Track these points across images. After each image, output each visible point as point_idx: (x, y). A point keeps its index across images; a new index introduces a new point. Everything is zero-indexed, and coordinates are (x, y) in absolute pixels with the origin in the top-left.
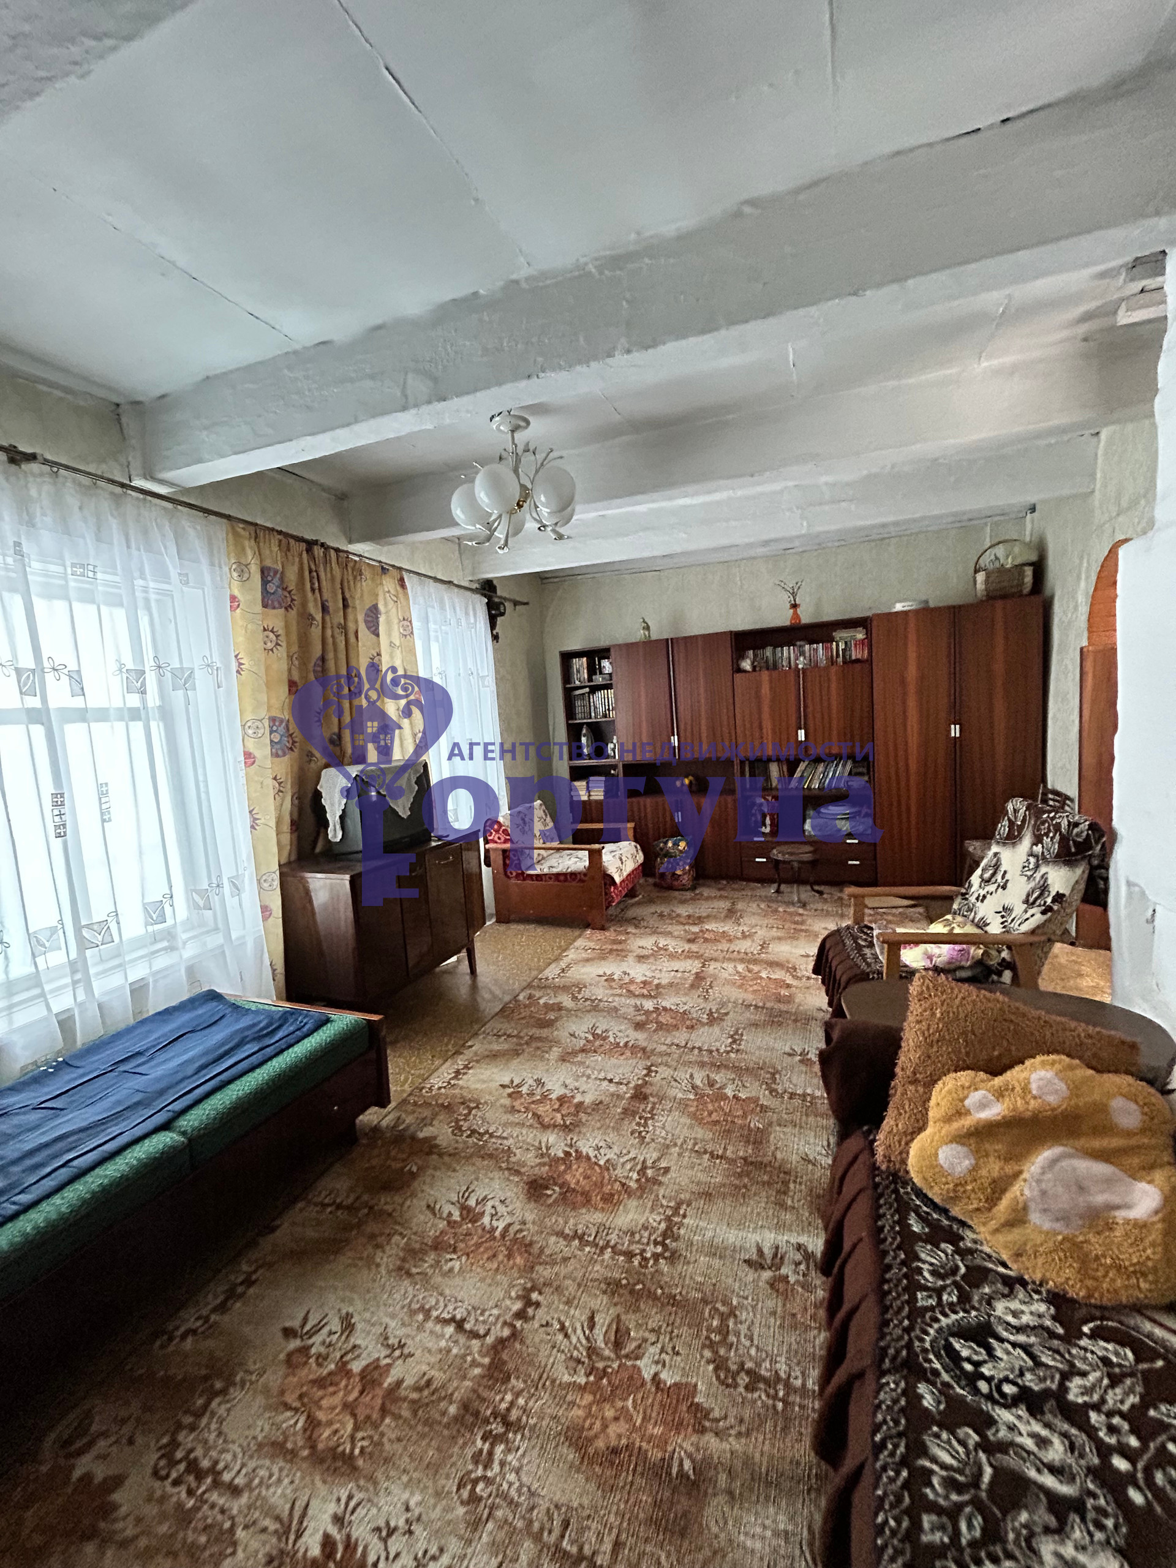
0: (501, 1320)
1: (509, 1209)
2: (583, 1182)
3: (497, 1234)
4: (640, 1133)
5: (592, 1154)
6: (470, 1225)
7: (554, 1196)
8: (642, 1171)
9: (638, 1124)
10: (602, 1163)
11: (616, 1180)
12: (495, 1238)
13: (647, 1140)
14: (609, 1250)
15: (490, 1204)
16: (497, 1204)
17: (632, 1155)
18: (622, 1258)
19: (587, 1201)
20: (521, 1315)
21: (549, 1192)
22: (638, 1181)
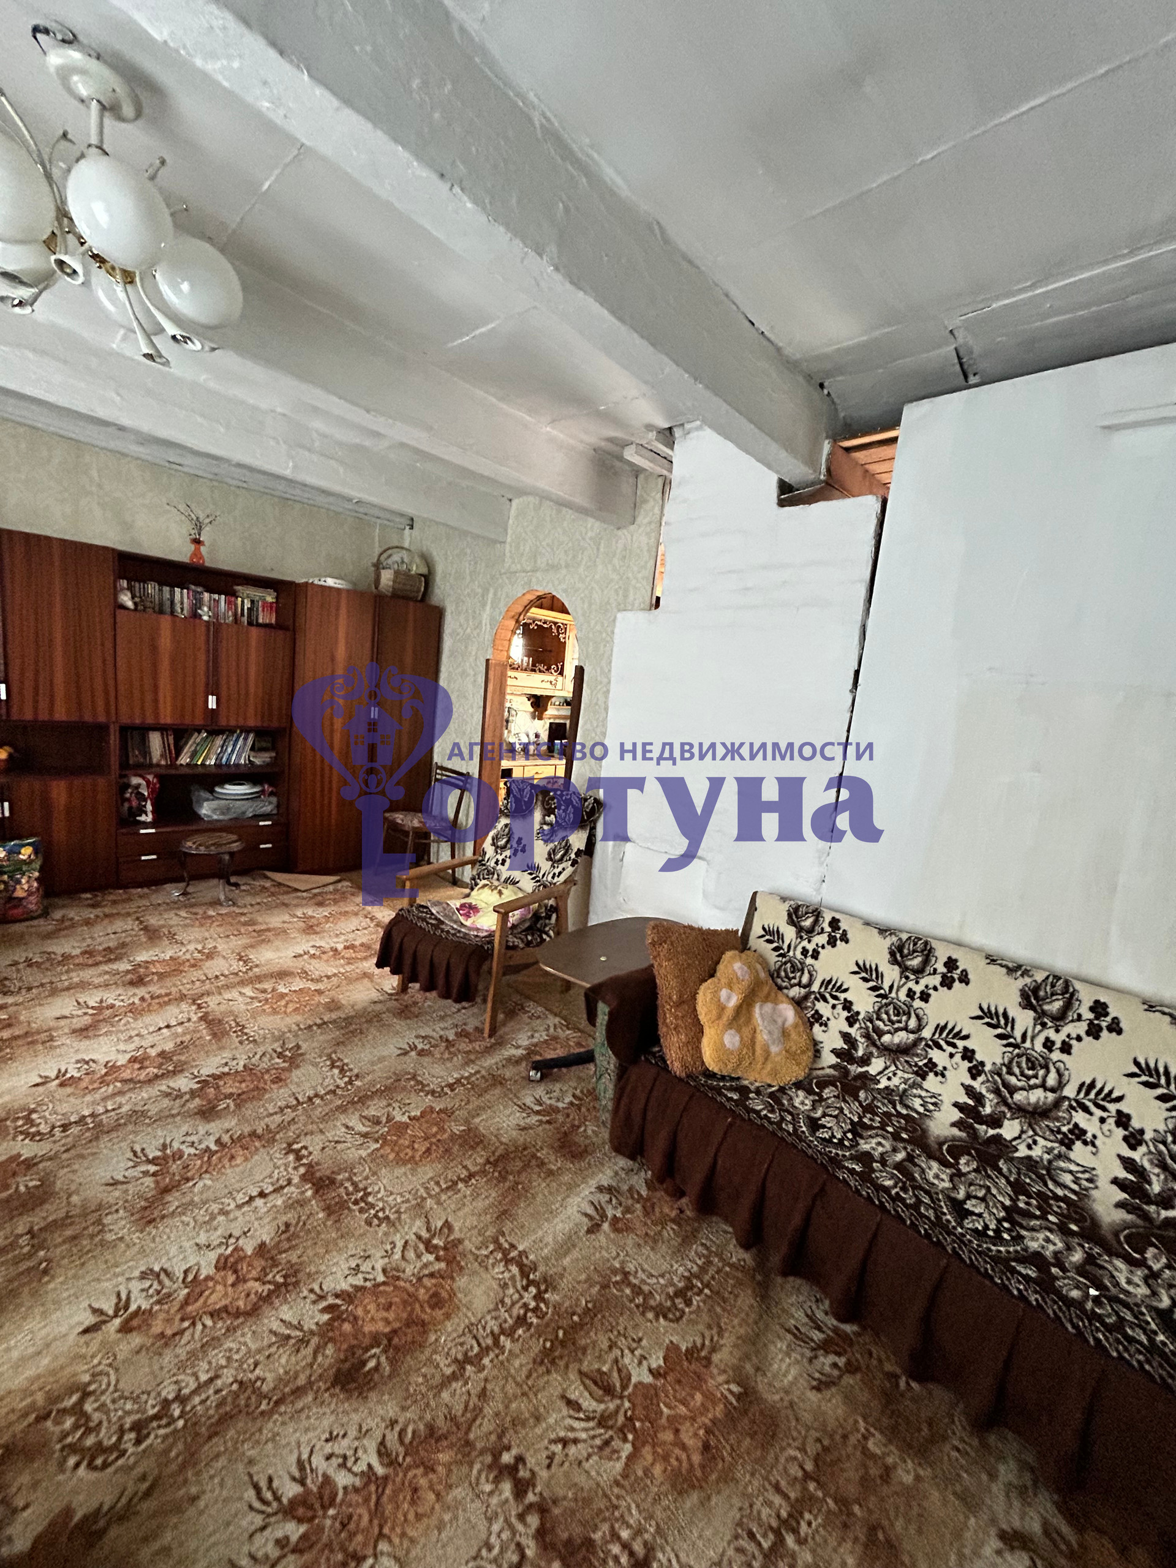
0: (513, 1520)
1: (353, 1432)
2: (391, 1316)
3: (380, 1470)
4: (376, 1216)
5: (358, 1281)
6: (331, 1512)
7: (383, 1359)
8: (429, 1247)
9: (361, 1211)
10: (381, 1278)
11: (420, 1279)
12: (386, 1478)
13: (392, 1217)
14: (502, 1338)
15: (318, 1461)
16: (328, 1448)
17: (400, 1244)
18: (520, 1331)
19: (424, 1326)
20: (521, 1489)
21: (372, 1364)
22: (438, 1259)
